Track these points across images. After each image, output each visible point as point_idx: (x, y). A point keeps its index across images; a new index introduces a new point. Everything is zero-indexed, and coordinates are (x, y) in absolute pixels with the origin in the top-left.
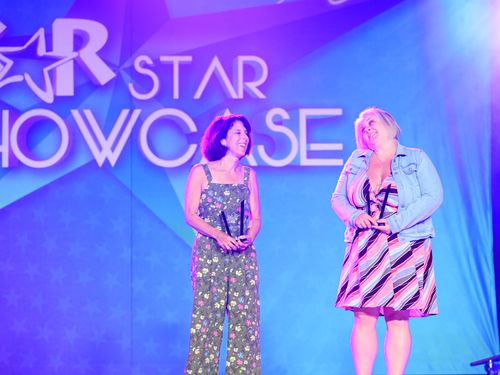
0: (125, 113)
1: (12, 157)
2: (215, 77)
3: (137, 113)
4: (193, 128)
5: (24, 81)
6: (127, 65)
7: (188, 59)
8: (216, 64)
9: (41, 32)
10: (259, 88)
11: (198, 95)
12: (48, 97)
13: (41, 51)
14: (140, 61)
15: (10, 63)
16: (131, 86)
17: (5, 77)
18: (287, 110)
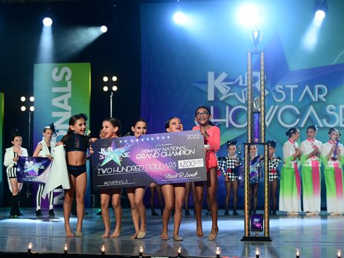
0: (272, 107)
1: (230, 124)
2: (307, 93)
3: (277, 107)
4: (298, 113)
5: (234, 96)
6: (273, 88)
7: (297, 86)
8: (307, 88)
9: (241, 77)
10: (324, 97)
11: (300, 100)
12: (243, 101)
13: (241, 84)
14: (278, 87)
15: (229, 88)
16: (275, 97)
17: (228, 93)
18: (335, 105)
